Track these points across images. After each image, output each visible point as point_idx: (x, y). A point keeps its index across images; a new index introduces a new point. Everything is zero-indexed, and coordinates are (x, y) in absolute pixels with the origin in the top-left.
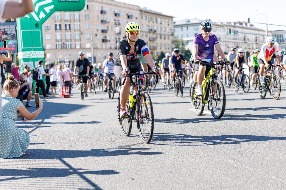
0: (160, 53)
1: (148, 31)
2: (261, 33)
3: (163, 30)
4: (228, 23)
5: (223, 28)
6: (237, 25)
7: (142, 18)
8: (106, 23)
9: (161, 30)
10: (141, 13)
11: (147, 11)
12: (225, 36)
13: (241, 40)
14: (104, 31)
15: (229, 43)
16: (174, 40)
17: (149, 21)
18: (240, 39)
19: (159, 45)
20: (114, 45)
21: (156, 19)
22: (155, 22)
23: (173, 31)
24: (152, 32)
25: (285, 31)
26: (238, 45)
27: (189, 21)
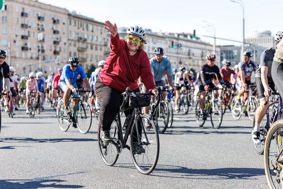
0: (90, 67)
1: (76, 39)
2: (208, 47)
3: (95, 39)
4: (170, 34)
5: (165, 40)
6: (181, 37)
7: (70, 24)
8: (27, 28)
9: (92, 39)
10: (70, 17)
11: (77, 16)
12: (167, 49)
13: (185, 54)
14: (24, 37)
15: (171, 58)
16: (107, 52)
17: (78, 28)
18: (183, 53)
19: (89, 56)
20: (36, 54)
21: (87, 26)
22: (86, 30)
23: (106, 41)
24: (81, 41)
25: (236, 47)
26: (181, 61)
27: (125, 30)
